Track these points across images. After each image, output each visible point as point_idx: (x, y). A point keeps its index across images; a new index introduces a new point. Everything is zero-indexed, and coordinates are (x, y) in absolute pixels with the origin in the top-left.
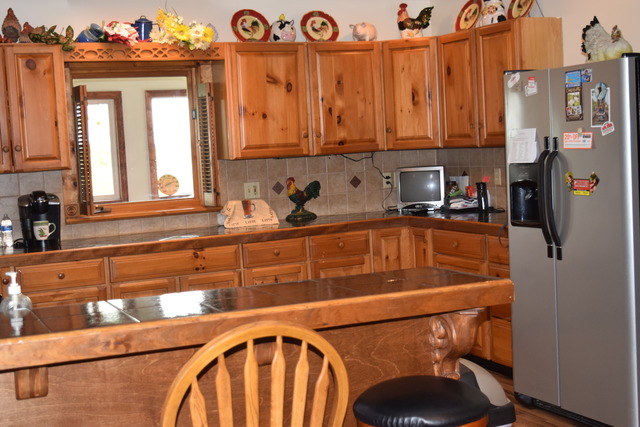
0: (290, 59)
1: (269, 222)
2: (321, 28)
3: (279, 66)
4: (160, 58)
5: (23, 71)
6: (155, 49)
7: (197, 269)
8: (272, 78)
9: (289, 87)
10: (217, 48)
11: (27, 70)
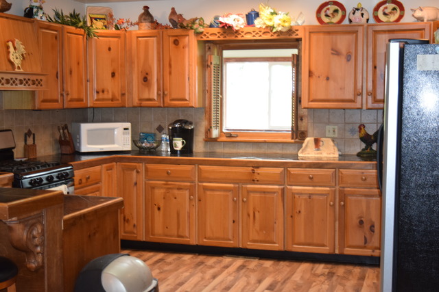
0: (351, 37)
1: (332, 156)
2: (390, 13)
3: (343, 42)
4: (257, 37)
5: (172, 45)
6: (254, 32)
7: (253, 180)
8: (336, 51)
9: (348, 58)
10: (297, 30)
11: (174, 45)
